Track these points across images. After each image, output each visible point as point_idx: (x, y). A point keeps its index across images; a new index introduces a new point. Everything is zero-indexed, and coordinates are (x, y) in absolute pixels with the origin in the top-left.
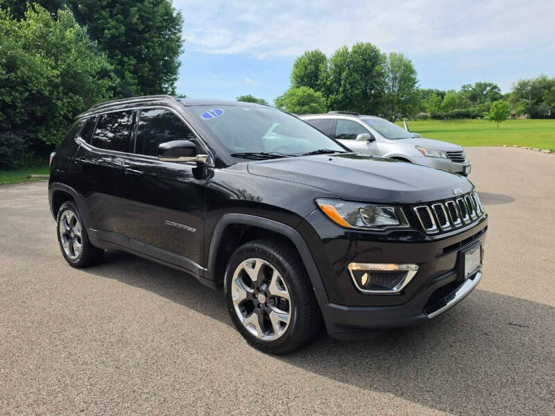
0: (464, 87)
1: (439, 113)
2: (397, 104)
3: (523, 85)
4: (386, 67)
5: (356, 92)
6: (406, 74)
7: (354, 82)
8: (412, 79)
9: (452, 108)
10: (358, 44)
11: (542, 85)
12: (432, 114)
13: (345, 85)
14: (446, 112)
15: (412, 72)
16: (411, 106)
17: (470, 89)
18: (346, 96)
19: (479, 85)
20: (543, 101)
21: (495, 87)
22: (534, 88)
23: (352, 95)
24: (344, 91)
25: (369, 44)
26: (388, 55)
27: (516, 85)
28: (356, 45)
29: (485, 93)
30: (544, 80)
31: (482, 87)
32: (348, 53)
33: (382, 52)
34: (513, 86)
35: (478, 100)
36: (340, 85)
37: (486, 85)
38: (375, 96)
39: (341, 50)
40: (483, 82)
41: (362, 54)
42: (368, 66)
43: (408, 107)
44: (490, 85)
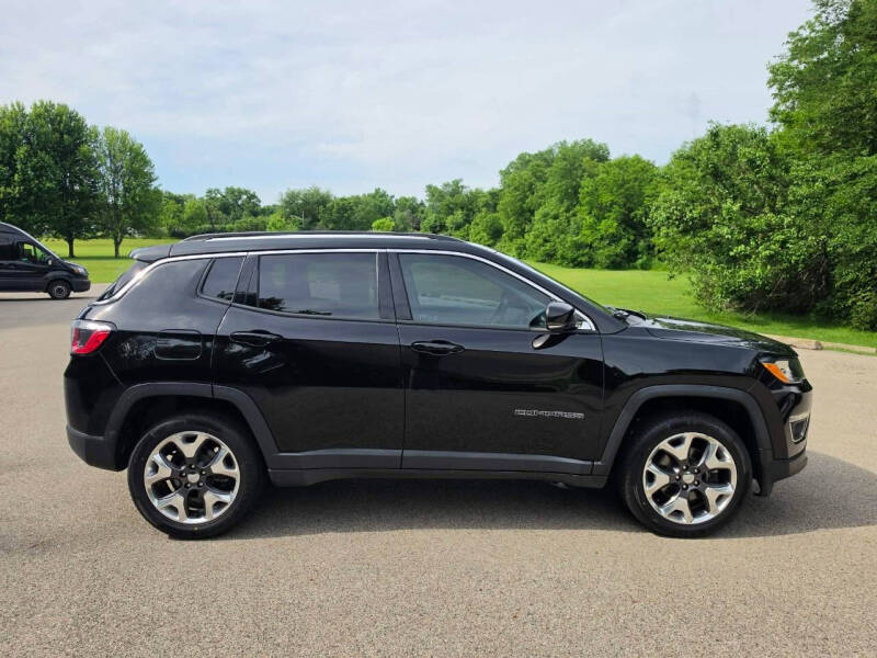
0: (210, 192)
1: (181, 229)
2: (125, 211)
3: (292, 197)
4: (99, 149)
5: (48, 185)
6: (135, 164)
7: (42, 167)
8: (146, 174)
9: (200, 222)
10: (42, 103)
11: (315, 199)
12: (170, 229)
13: (24, 172)
14: (192, 227)
15: (146, 162)
16: (149, 216)
17: (219, 196)
18: (29, 192)
19: (231, 191)
20: (319, 221)
21: (254, 196)
22: (306, 202)
23: (40, 189)
24: (23, 182)
25: (65, 107)
26: (101, 130)
27: (284, 196)
28: (39, 104)
29: (240, 202)
30: (317, 191)
31: (235, 193)
32: (24, 116)
33: (89, 123)
34: (280, 198)
35: (232, 213)
36: (15, 170)
37: (241, 193)
38: (81, 195)
39: (10, 108)
40: (235, 187)
41: (52, 122)
42: (67, 143)
43: (145, 217)
44: (246, 192)
